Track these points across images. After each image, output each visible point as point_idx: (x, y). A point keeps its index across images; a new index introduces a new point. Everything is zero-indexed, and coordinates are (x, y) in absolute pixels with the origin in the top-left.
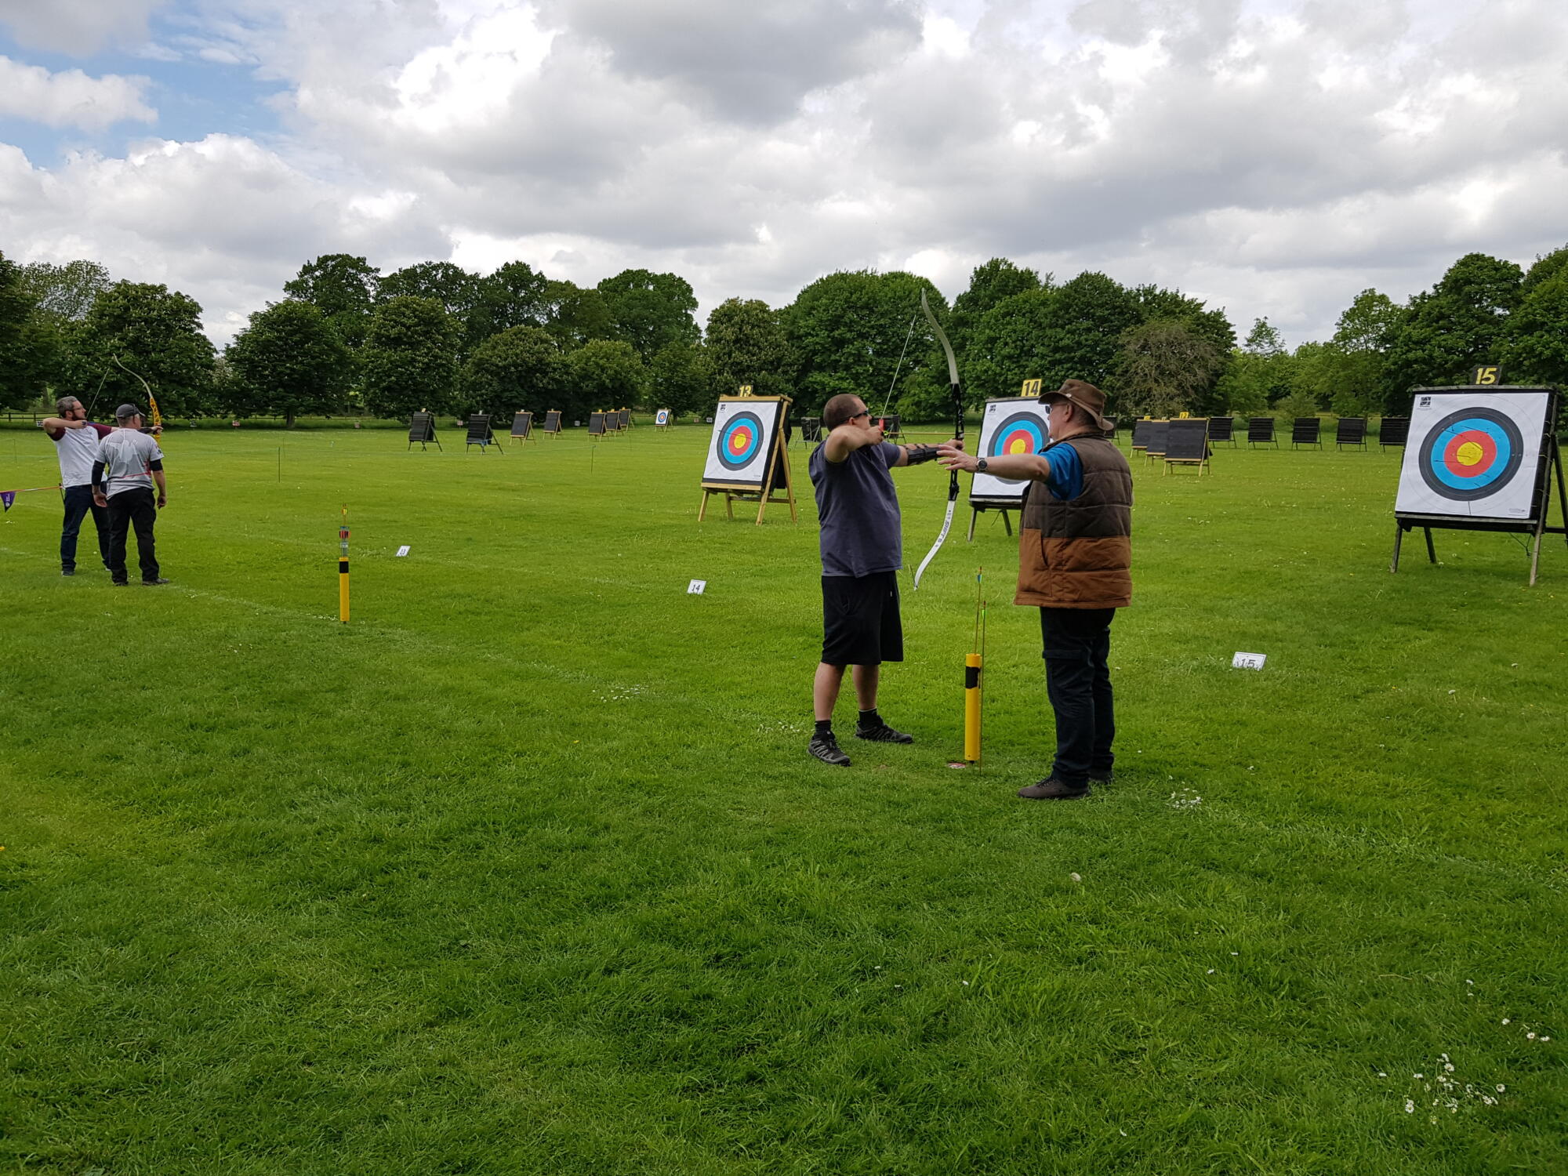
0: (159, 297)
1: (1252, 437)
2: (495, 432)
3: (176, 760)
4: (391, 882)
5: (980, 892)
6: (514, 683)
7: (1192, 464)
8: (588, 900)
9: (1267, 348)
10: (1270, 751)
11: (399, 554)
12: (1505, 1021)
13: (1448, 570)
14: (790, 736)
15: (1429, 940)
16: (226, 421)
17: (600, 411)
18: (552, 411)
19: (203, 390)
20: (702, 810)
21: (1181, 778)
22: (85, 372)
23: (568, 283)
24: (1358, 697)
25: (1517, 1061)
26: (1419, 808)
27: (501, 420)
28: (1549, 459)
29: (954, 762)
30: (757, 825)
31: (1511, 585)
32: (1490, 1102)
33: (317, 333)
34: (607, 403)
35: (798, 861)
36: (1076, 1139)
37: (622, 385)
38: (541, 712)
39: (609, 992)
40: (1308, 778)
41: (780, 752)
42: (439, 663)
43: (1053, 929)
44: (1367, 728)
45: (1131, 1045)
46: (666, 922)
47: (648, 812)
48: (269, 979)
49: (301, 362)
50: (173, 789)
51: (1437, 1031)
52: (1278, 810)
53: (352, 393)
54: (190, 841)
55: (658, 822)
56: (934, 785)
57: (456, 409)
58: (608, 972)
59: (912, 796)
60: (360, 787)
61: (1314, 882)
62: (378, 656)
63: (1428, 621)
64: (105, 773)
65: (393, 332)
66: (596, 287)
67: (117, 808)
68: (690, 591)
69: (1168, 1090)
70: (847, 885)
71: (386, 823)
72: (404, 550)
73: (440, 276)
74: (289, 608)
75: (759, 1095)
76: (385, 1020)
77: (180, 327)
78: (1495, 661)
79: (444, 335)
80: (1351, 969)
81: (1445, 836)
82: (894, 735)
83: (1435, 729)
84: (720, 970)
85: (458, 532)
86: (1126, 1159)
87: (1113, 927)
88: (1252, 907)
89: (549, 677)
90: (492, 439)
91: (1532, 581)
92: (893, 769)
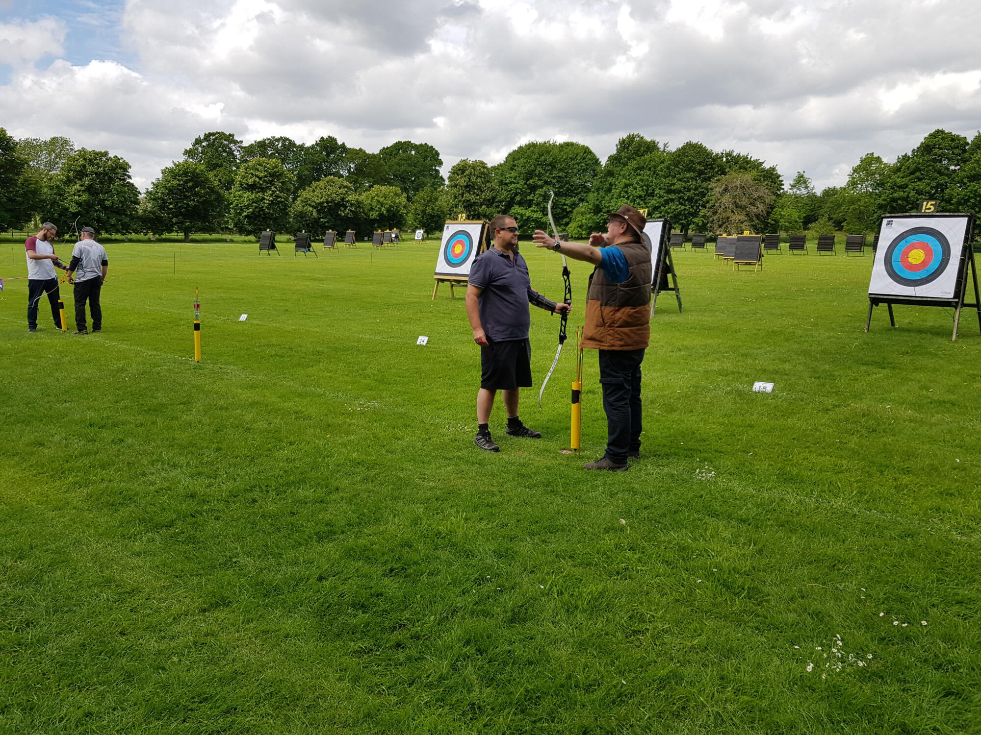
0: (104, 159)
1: (792, 247)
2: (313, 244)
3: (78, 445)
4: (196, 522)
5: (563, 530)
6: (296, 399)
7: (750, 264)
8: (316, 534)
9: (804, 191)
10: (765, 444)
11: (241, 319)
12: (882, 614)
13: (902, 330)
14: (464, 433)
15: (843, 562)
16: (146, 237)
17: (380, 231)
18: (350, 231)
19: (132, 218)
20: (399, 478)
21: (705, 460)
22: (59, 206)
23: (360, 149)
24: (829, 410)
25: (885, 639)
26: (853, 479)
27: (318, 236)
28: (967, 260)
29: (564, 449)
30: (432, 488)
31: (940, 340)
32: (862, 664)
33: (202, 182)
34: (385, 226)
35: (453, 510)
36: (594, 686)
37: (394, 214)
38: (310, 418)
39: (319, 591)
40: (786, 461)
41: (457, 443)
42: (252, 387)
43: (605, 553)
44: (831, 430)
45: (642, 627)
46: (363, 548)
47: (365, 480)
48: (109, 581)
49: (193, 200)
50: (72, 463)
51: (839, 620)
52: (763, 480)
53: (226, 219)
54: (77, 497)
55: (371, 486)
56: (549, 464)
57: (290, 230)
58: (320, 579)
59: (533, 470)
60: (188, 463)
61: (777, 526)
62: (215, 382)
63: (883, 362)
64: (32, 454)
65: (251, 181)
66: (378, 152)
67: (35, 476)
68: (418, 343)
69: (659, 655)
70: (482, 525)
71: (199, 485)
72: (243, 317)
73: (280, 145)
74: (165, 352)
75: (401, 656)
76: (176, 608)
77: (118, 178)
78: (921, 388)
79: (282, 183)
80: (790, 580)
81: (866, 497)
82: (530, 432)
83: (874, 431)
84: (392, 578)
85: (280, 306)
86: (624, 698)
87: (643, 552)
88: (734, 541)
89: (319, 396)
90: (311, 249)
91: (954, 338)
92: (526, 454)
